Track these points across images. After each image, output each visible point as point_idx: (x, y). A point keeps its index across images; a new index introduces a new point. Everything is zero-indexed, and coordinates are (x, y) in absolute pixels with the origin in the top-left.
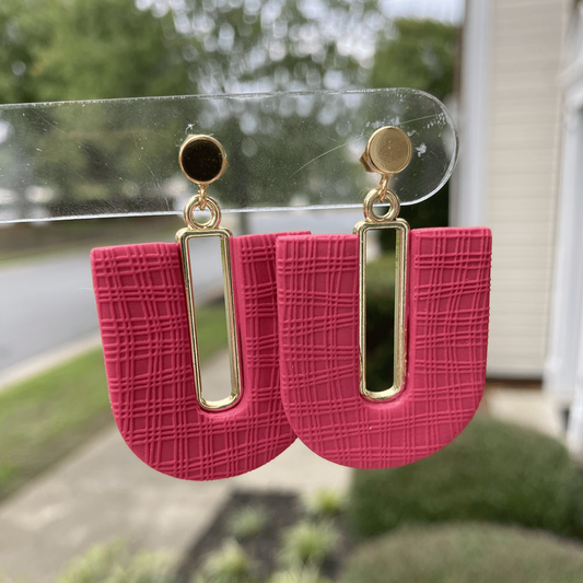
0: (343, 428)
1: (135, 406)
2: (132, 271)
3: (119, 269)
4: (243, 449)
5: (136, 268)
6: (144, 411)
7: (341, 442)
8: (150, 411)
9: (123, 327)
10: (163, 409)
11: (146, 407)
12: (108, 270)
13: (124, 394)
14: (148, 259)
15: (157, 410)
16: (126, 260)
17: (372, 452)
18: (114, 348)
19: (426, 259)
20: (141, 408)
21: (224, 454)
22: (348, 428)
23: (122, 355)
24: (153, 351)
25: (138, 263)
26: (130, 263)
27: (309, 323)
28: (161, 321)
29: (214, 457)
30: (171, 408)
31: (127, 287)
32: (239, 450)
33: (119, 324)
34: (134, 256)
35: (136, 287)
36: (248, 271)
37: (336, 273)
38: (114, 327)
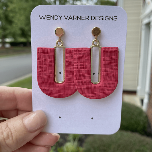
0: (50, 88)
1: (79, 80)
2: (81, 52)
3: (79, 52)
4: (100, 93)
5: (82, 52)
6: (80, 81)
7: (49, 91)
8: (82, 81)
9: (78, 63)
10: (84, 81)
11: (81, 80)
12: (77, 52)
13: (77, 77)
14: (84, 50)
15: (83, 81)
16: (80, 50)
17: (56, 94)
18: (76, 67)
19: (67, 54)
20: (80, 80)
21: (96, 93)
22: (51, 88)
23: (77, 69)
24: (83, 69)
25: (82, 51)
26: (81, 51)
27: (43, 65)
28: (86, 63)
29: (94, 94)
30: (86, 81)
31: (80, 56)
32: (99, 93)
33: (77, 63)
34: (82, 50)
35: (82, 56)
36: (104, 54)
37: (49, 55)
38: (76, 63)
